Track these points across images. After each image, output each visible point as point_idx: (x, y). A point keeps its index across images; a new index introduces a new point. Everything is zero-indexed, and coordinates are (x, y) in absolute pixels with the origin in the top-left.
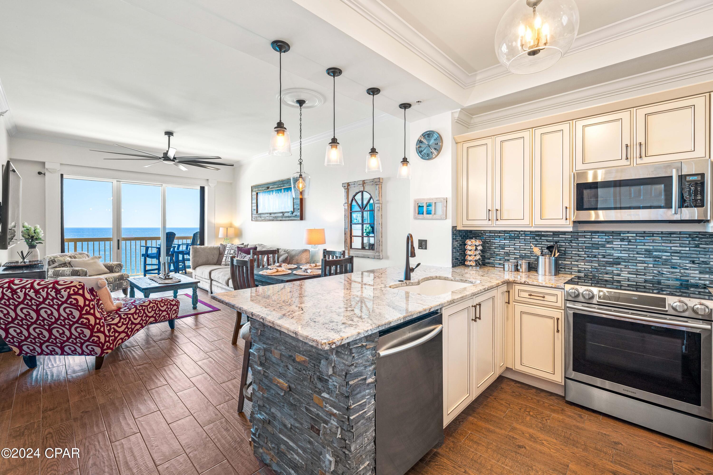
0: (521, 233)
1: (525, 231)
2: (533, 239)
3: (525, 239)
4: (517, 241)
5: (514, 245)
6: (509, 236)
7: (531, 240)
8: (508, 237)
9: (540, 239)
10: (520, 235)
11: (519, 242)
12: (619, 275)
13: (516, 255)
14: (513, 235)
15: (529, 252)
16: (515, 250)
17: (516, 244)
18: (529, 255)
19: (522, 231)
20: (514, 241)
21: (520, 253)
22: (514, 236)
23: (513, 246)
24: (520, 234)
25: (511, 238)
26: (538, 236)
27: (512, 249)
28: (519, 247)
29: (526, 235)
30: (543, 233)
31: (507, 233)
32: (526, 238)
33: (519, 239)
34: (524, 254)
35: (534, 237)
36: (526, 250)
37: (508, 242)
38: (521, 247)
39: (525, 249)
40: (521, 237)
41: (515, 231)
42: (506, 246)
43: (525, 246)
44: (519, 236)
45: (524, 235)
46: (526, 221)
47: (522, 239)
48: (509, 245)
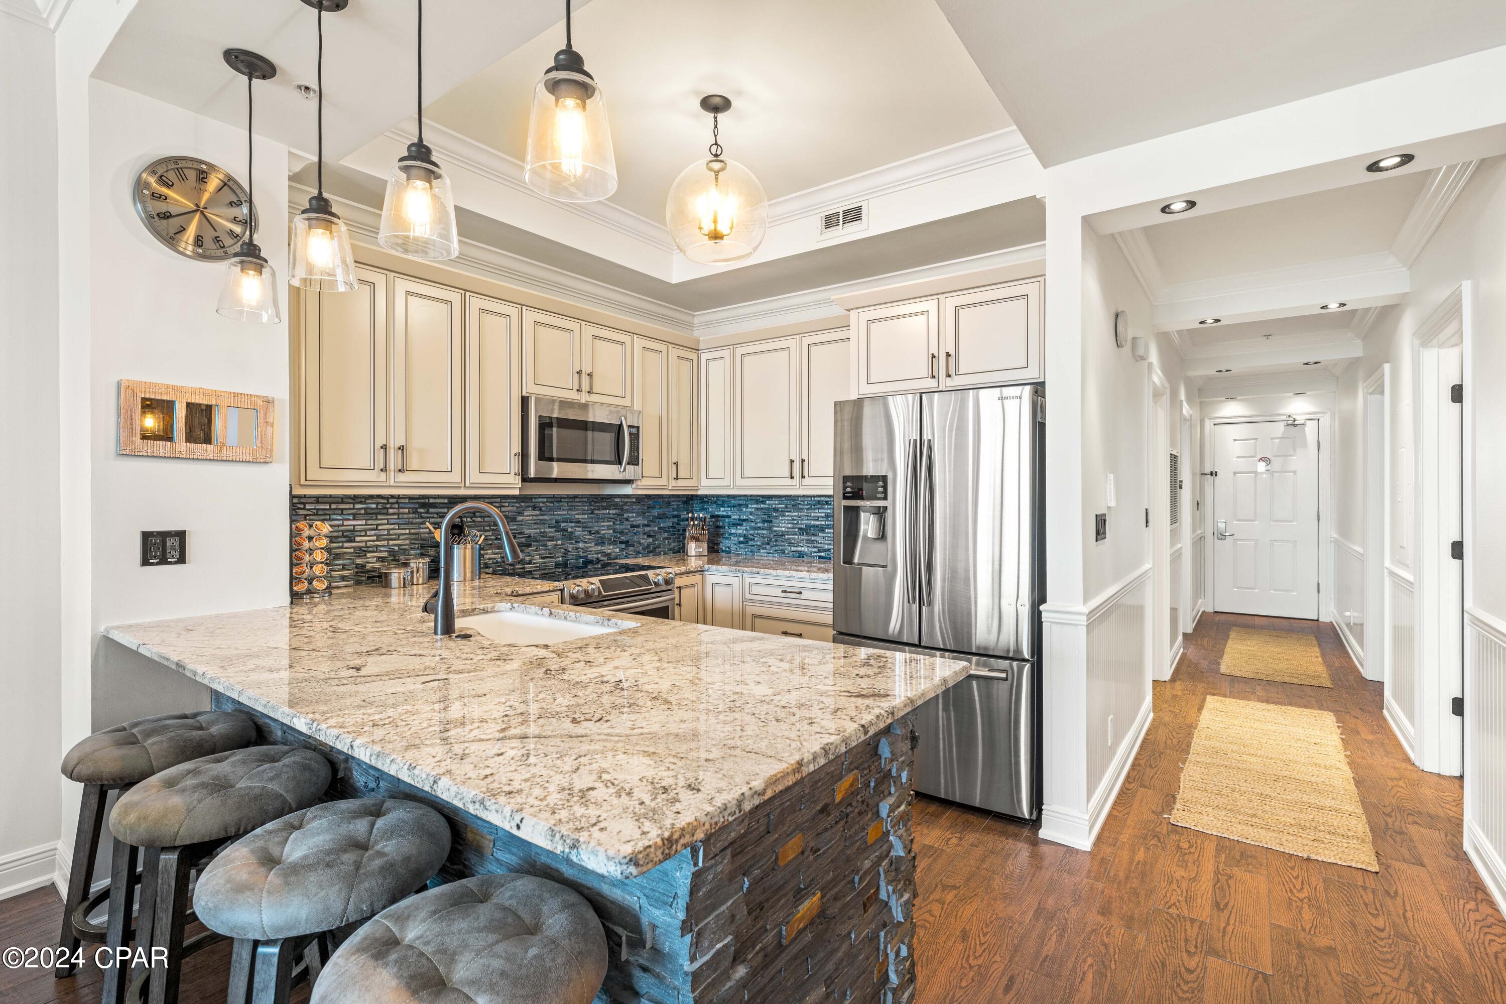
0: (391, 501)
1: (399, 497)
2: (413, 513)
3: (398, 514)
4: (382, 520)
5: (377, 529)
6: (365, 509)
7: (411, 516)
8: (363, 512)
9: (427, 512)
10: (388, 506)
11: (386, 522)
12: (530, 563)
13: (381, 551)
14: (374, 506)
15: (407, 542)
16: (377, 540)
17: (380, 527)
18: (406, 547)
19: (392, 497)
20: (377, 519)
21: (388, 545)
22: (377, 508)
23: (373, 532)
24: (388, 503)
25: (369, 514)
26: (423, 505)
27: (370, 538)
28: (386, 532)
29: (401, 505)
30: (431, 501)
31: (361, 503)
32: (401, 510)
33: (387, 514)
34: (396, 548)
35: (416, 509)
36: (401, 537)
37: (363, 522)
38: (391, 532)
39: (399, 535)
40: (391, 511)
41: (379, 496)
42: (358, 534)
43: (399, 529)
44: (387, 509)
45: (396, 506)
46: (456, 477)
47: (394, 514)
48: (365, 531)
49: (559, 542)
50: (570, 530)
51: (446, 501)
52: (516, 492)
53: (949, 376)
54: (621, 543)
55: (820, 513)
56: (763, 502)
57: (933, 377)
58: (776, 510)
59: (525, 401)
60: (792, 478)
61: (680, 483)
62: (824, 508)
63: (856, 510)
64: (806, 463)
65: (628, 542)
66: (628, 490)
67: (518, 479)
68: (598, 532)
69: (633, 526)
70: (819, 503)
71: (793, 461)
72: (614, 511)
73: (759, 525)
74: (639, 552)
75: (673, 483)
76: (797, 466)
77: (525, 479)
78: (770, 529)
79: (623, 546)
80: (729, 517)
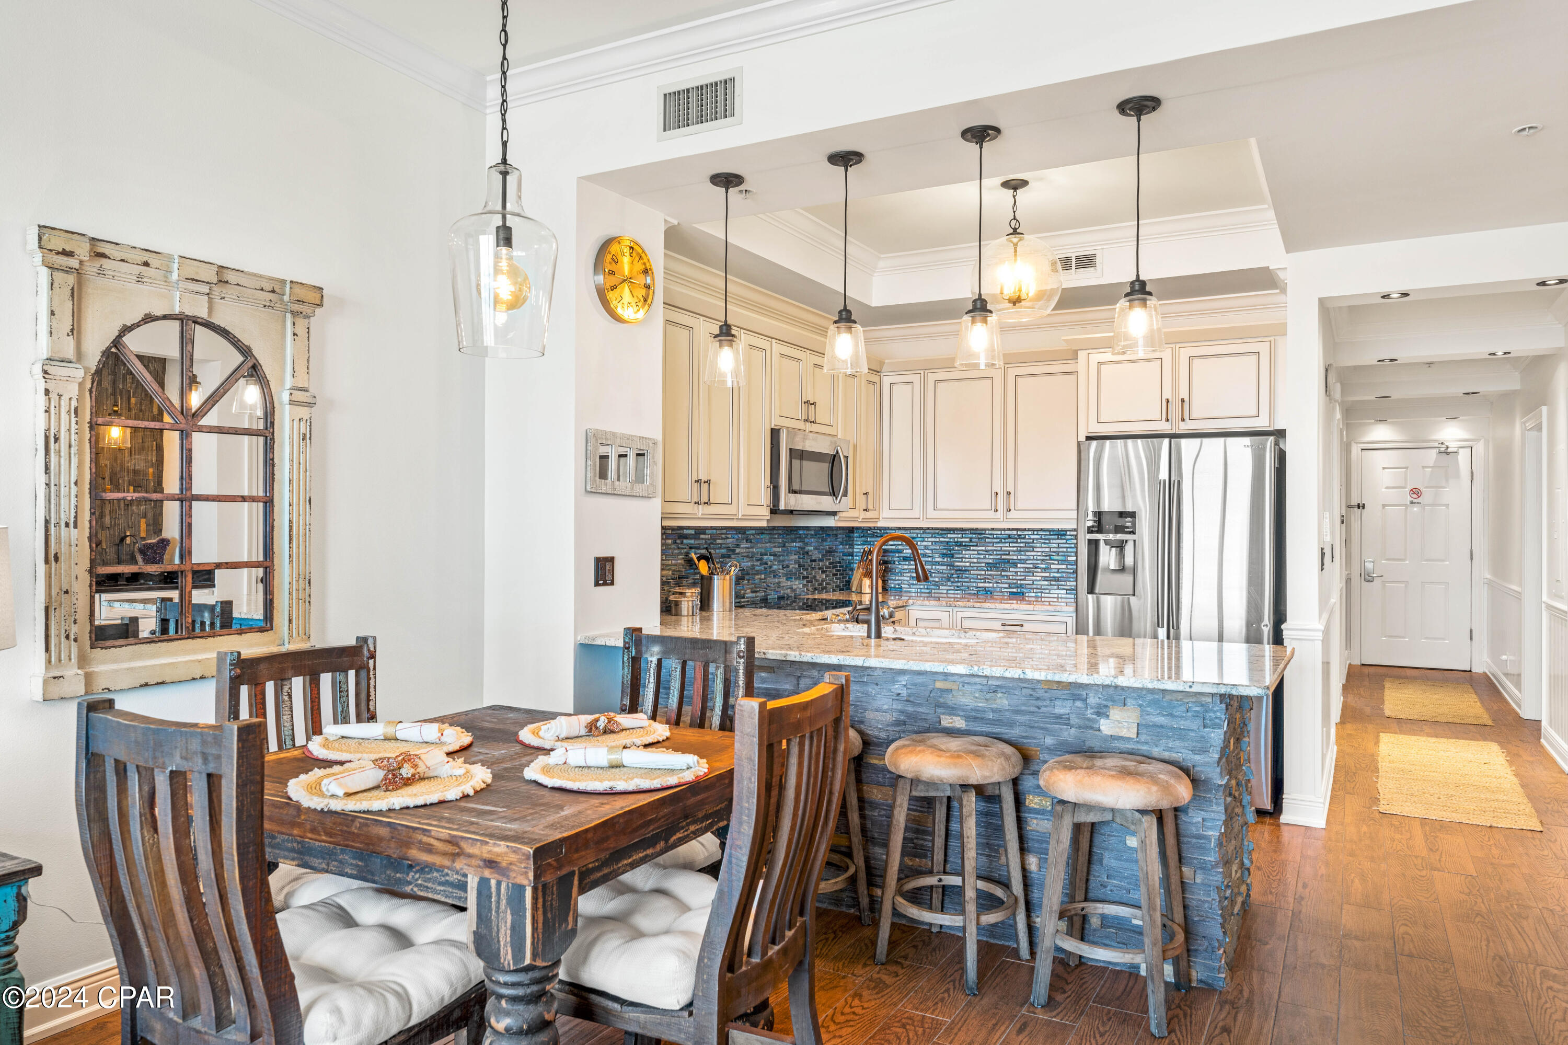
46: (733, 509)
50: (769, 563)
51: (692, 532)
52: (765, 524)
53: (1183, 420)
54: (804, 578)
55: (1013, 547)
56: (942, 536)
57: (1167, 420)
58: (960, 544)
59: (775, 434)
60: (996, 511)
61: (869, 515)
62: (1017, 542)
63: (1097, 542)
64: (1012, 496)
65: (807, 577)
66: (830, 522)
67: (766, 512)
68: (788, 566)
69: (812, 561)
70: (1009, 536)
71: (996, 494)
72: (798, 545)
73: (937, 560)
74: (815, 589)
75: (863, 515)
76: (1001, 499)
77: (774, 511)
78: (951, 565)
79: (805, 582)
80: (900, 551)
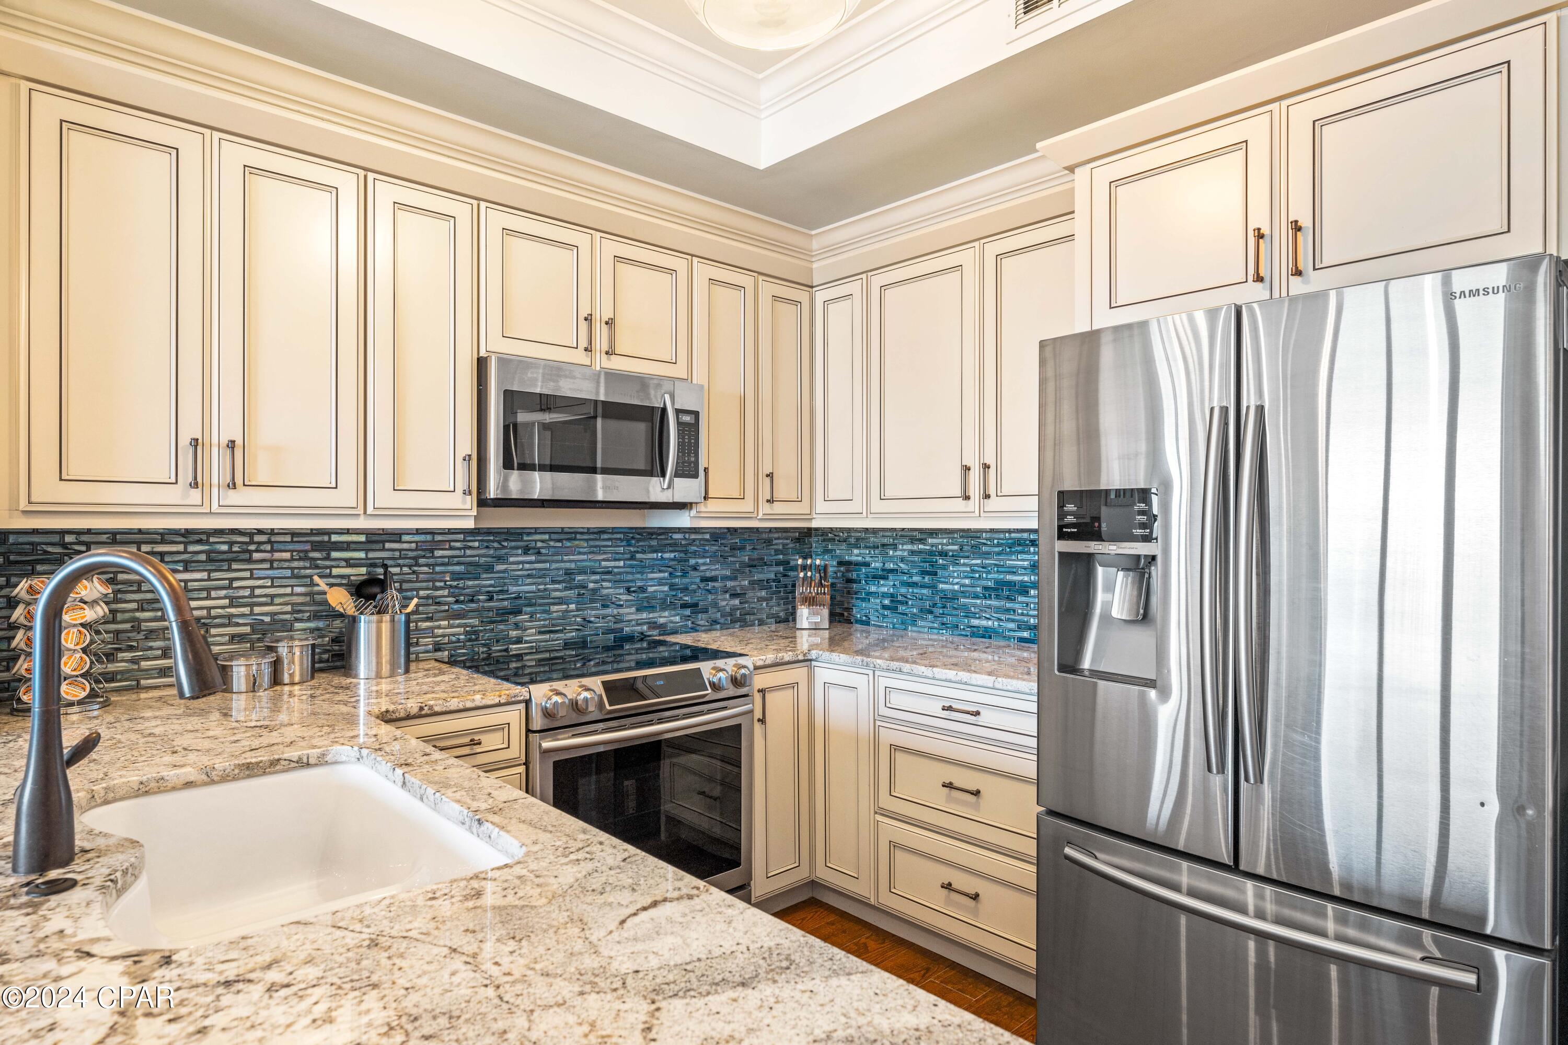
0: (257, 538)
1: (272, 532)
2: (300, 559)
3: (272, 562)
4: (240, 570)
5: (230, 587)
6: (208, 553)
7: (295, 564)
8: (203, 557)
9: (328, 558)
10: (252, 547)
11: (247, 574)
13: (238, 625)
14: (225, 548)
15: (289, 608)
16: (231, 605)
17: (235, 584)
18: (288, 617)
19: (260, 532)
20: (230, 570)
21: (252, 613)
22: (230, 551)
23: (223, 593)
24: (252, 542)
25: (214, 560)
26: (317, 547)
27: (218, 603)
28: (247, 593)
29: (276, 546)
30: (335, 538)
31: (199, 542)
32: (277, 555)
33: (250, 561)
34: (267, 619)
35: (306, 551)
36: (277, 600)
37: (204, 575)
38: (258, 592)
39: (273, 597)
40: (256, 556)
41: (233, 531)
42: (195, 595)
43: (272, 586)
44: (250, 552)
45: (268, 547)
46: (347, 496)
47: (262, 561)
48: (208, 590)
49: (573, 606)
50: (591, 585)
52: (470, 524)
53: (1298, 273)
54: (684, 606)
55: (1022, 561)
56: (922, 541)
57: (1259, 279)
58: (943, 554)
59: (481, 364)
60: (967, 498)
61: (778, 508)
62: (1028, 553)
63: (1088, 560)
64: (992, 471)
65: (695, 605)
66: (683, 520)
67: (470, 503)
68: (642, 589)
69: (705, 580)
70: (1019, 542)
71: (967, 469)
73: (916, 579)
74: (715, 622)
75: (765, 509)
76: (975, 476)
77: (483, 502)
78: (933, 587)
79: (688, 612)
80: (867, 565)
